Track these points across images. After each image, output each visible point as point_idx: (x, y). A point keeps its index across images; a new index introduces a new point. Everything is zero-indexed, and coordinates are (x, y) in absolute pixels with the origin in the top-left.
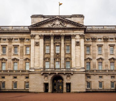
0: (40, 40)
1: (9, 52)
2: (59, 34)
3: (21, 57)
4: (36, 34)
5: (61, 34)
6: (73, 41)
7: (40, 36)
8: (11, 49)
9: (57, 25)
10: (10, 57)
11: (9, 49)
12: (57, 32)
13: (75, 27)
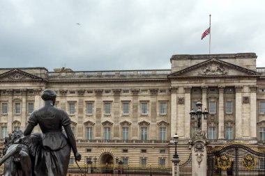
0: (186, 94)
1: (134, 111)
2: (216, 85)
3: (153, 120)
4: (179, 85)
5: (220, 85)
6: (239, 97)
7: (186, 89)
8: (137, 106)
9: (214, 71)
10: (134, 120)
11: (134, 107)
12: (212, 82)
13: (243, 74)
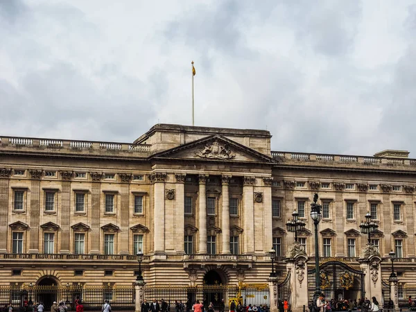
0: (177, 185)
1: (93, 207)
2: (219, 173)
3: (124, 222)
4: (169, 171)
5: (224, 174)
6: (248, 192)
7: (179, 178)
8: (98, 200)
9: (216, 153)
10: (95, 221)
11: (93, 200)
12: (214, 170)
13: (254, 160)
